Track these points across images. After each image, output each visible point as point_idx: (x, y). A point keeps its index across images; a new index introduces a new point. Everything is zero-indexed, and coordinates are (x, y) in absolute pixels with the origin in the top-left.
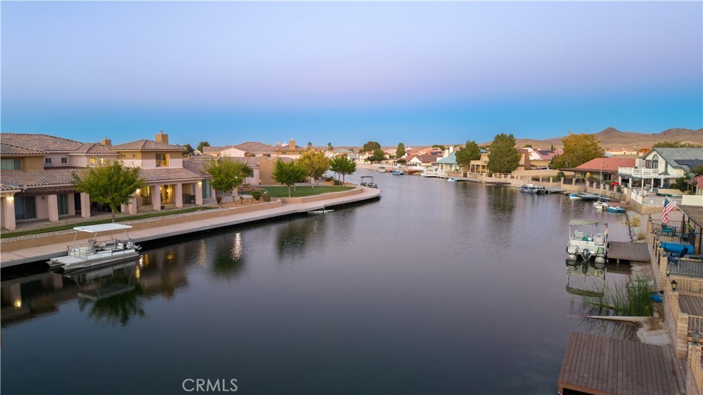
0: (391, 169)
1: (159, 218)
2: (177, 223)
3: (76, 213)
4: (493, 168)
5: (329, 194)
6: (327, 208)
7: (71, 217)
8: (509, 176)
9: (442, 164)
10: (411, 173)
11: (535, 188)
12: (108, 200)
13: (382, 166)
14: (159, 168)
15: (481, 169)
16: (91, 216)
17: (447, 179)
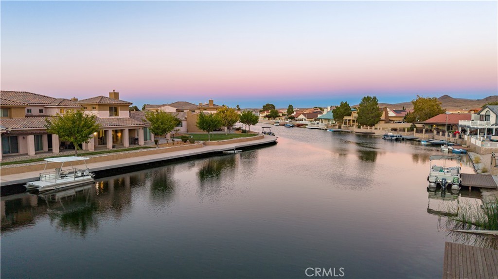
0: (284, 123)
1: (111, 154)
2: (124, 158)
3: (49, 150)
4: (361, 122)
5: (239, 139)
6: (237, 149)
7: (45, 152)
8: (373, 127)
9: (322, 119)
10: (299, 126)
11: (394, 136)
12: (72, 139)
13: (277, 121)
14: (112, 117)
15: (351, 123)
16: (60, 152)
17: (326, 130)
